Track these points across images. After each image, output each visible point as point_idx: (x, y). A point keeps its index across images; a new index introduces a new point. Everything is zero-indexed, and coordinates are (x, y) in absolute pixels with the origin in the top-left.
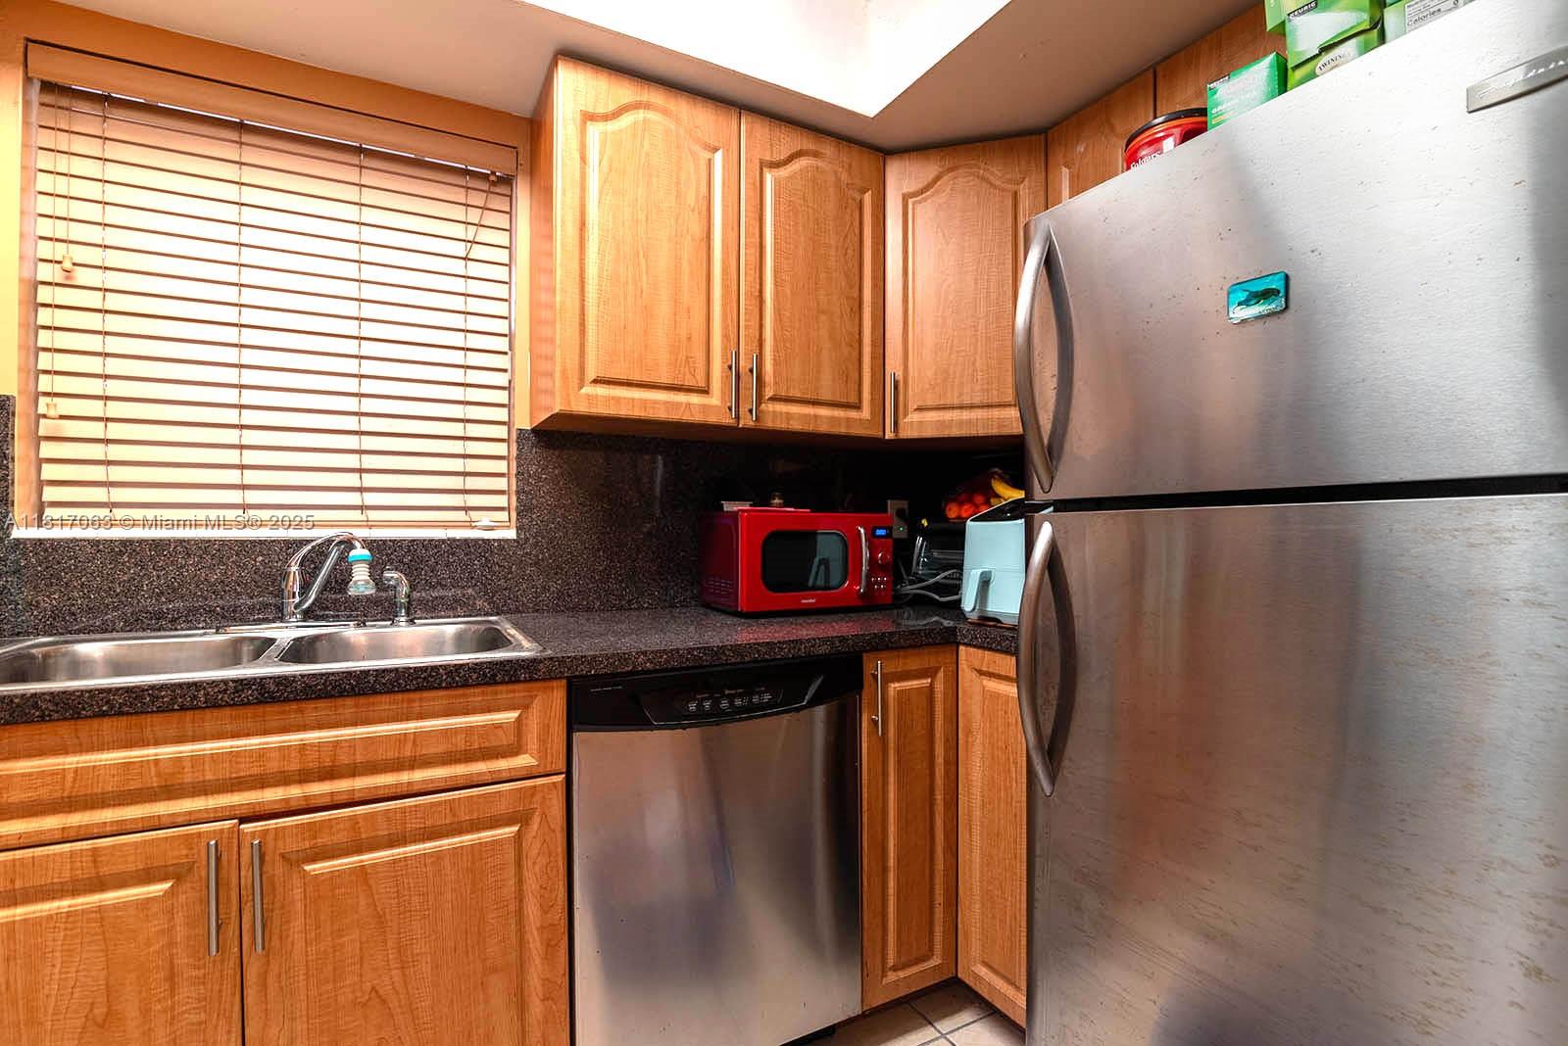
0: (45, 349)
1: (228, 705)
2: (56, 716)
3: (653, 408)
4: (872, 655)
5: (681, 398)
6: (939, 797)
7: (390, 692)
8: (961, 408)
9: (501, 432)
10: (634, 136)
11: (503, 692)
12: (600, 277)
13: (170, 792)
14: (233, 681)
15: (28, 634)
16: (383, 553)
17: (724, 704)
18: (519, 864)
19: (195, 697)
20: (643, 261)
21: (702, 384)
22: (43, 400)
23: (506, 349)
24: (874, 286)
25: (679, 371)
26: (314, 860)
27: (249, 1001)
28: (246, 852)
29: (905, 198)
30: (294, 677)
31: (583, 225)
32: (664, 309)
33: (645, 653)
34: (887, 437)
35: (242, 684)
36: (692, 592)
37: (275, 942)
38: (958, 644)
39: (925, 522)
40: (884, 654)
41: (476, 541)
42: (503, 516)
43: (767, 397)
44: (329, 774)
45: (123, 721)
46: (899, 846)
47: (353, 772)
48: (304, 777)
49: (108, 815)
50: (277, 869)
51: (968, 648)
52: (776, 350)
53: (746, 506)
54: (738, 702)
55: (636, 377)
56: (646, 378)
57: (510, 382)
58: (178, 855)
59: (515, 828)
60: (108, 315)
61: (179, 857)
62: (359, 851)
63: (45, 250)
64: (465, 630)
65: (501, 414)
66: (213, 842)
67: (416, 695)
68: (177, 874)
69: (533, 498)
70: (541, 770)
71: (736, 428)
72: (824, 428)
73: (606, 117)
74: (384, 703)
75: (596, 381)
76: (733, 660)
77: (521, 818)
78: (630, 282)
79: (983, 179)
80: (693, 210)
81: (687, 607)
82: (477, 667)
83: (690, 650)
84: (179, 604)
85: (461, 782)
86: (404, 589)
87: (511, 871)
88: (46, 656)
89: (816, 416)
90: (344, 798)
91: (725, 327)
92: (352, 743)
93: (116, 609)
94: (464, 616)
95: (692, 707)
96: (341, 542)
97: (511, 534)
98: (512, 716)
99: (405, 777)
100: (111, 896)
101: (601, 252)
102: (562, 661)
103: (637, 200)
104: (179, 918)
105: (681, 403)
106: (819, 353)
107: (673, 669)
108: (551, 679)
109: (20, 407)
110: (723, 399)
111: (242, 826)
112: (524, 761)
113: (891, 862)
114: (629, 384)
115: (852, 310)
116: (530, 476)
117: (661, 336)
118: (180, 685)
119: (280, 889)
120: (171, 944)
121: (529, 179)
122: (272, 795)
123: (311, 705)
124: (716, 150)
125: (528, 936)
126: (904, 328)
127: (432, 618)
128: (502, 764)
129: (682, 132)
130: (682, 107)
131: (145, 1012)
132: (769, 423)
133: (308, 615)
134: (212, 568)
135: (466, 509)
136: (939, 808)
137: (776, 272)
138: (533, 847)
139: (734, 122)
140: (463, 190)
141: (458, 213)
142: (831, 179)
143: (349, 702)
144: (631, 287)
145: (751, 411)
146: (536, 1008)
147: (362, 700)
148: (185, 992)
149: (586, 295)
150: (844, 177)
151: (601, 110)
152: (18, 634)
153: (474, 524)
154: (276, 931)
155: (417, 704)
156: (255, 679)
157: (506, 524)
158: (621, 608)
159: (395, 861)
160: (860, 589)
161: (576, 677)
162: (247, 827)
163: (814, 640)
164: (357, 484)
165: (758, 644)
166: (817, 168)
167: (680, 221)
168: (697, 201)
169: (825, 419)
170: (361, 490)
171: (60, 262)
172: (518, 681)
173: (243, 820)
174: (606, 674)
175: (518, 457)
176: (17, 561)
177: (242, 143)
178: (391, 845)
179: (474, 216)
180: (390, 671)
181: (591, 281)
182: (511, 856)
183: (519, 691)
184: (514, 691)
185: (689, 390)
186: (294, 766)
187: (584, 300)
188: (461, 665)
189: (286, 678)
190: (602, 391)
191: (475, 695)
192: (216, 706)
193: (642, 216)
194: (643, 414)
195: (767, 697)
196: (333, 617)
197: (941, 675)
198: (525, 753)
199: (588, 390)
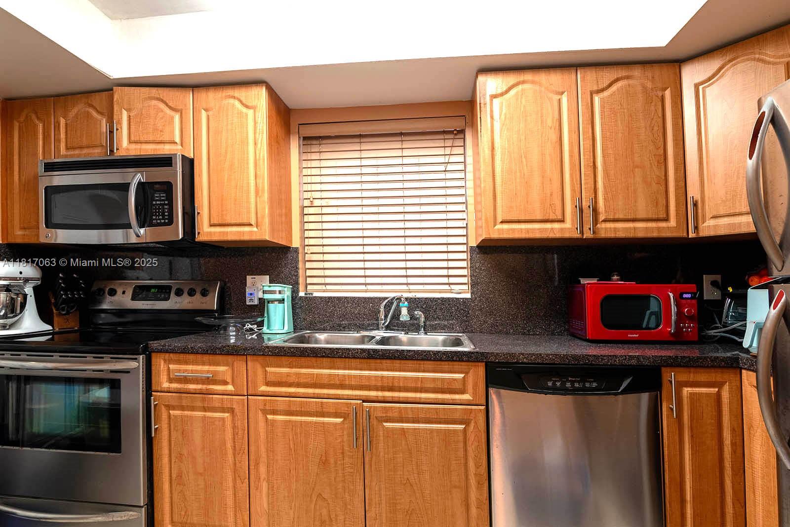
0: (306, 230)
1: (358, 358)
2: (311, 355)
3: (533, 232)
4: (668, 369)
5: (548, 226)
6: (728, 464)
7: (412, 359)
9: (464, 248)
10: (517, 99)
11: (457, 365)
12: (502, 171)
13: (342, 386)
14: (360, 349)
15: (304, 329)
16: (414, 303)
17: (568, 385)
18: (465, 443)
19: (348, 354)
20: (524, 160)
21: (560, 217)
22: (306, 248)
23: (464, 209)
24: (676, 145)
25: (546, 212)
26: (387, 422)
27: (366, 469)
28: (365, 413)
29: (697, 86)
30: (379, 350)
31: (493, 148)
32: (536, 180)
33: (523, 354)
34: (690, 237)
35: (363, 350)
36: (565, 327)
37: (374, 451)
38: (741, 369)
39: (730, 289)
40: (677, 369)
41: (453, 299)
42: (466, 287)
43: (601, 221)
44: (391, 389)
45: (329, 359)
46: (694, 489)
47: (400, 390)
48: (383, 389)
49: (325, 391)
50: (375, 422)
51: (748, 372)
52: (606, 193)
53: (594, 281)
54: (577, 385)
55: (523, 218)
56: (527, 218)
57: (467, 224)
58: (344, 409)
59: (464, 426)
60: (323, 215)
61: (345, 410)
62: (402, 422)
63: (306, 195)
64: (447, 339)
65: (463, 240)
66: (354, 407)
67: (422, 362)
68: (345, 416)
69: (478, 279)
70: (474, 402)
71: (582, 239)
72: (641, 235)
73: (502, 94)
74: (410, 364)
75: (502, 222)
76: (573, 362)
77: (466, 422)
78: (518, 171)
79: (759, 60)
80: (551, 128)
81: (562, 335)
82: (445, 353)
83: (548, 355)
84: (346, 322)
85: (440, 402)
86: (423, 319)
87: (461, 445)
88: (309, 337)
89: (635, 228)
90: (396, 399)
91: (572, 185)
92: (399, 378)
93: (327, 322)
94: (449, 333)
95: (550, 384)
96: (397, 299)
97: (468, 296)
98: (460, 376)
99: (418, 395)
100: (326, 420)
101: (502, 160)
102: (482, 354)
103: (520, 130)
104: (345, 433)
105: (548, 229)
106: (635, 191)
107: (538, 364)
108: (478, 361)
109: (300, 251)
110: (572, 224)
111: (364, 403)
112: (466, 397)
113: (688, 496)
114: (519, 222)
115: (658, 162)
116: (476, 268)
117: (535, 195)
118: (344, 349)
119: (375, 431)
120: (343, 441)
121: (471, 129)
122: (373, 394)
123: (384, 361)
124: (562, 93)
125: (470, 477)
126: (700, 167)
127: (435, 333)
128: (457, 397)
129: (543, 89)
130: (543, 78)
131: (336, 463)
132: (603, 235)
133: (388, 328)
134: (355, 308)
135: (449, 284)
136: (728, 472)
137: (603, 150)
138: (471, 437)
139: (574, 77)
140: (442, 141)
141: (441, 151)
142: (639, 88)
143: (398, 361)
144: (518, 174)
145: (590, 229)
146: (474, 511)
147: (403, 362)
148: (347, 459)
149: (496, 181)
150: (649, 85)
151: (499, 91)
152: (302, 329)
153: (452, 291)
154: (374, 446)
155: (422, 366)
156: (366, 349)
157: (467, 291)
158: (524, 334)
159: (415, 429)
160: (671, 331)
161: (489, 362)
162: (365, 404)
163: (626, 356)
164: (405, 274)
165: (588, 355)
166: (629, 85)
167: (544, 135)
168: (553, 122)
169: (642, 229)
170: (407, 276)
171: (309, 199)
172: (463, 361)
173: (364, 401)
174: (503, 362)
175: (471, 259)
176: (300, 304)
177: (360, 142)
178: (414, 422)
179: (448, 151)
180: (412, 351)
181: (498, 175)
182: (461, 438)
183: (463, 365)
184: (461, 365)
185: (552, 221)
186: (379, 384)
187: (495, 184)
188: (439, 351)
189: (376, 350)
190: (506, 226)
191: (446, 365)
192: (354, 358)
193: (523, 138)
194: (527, 236)
195: (595, 385)
196: (397, 329)
197: (726, 387)
198: (467, 393)
199: (499, 226)
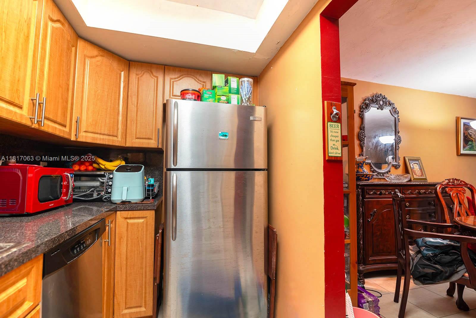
5: (12, 108)
8: (100, 134)
17: (82, 247)
21: (21, 104)
24: (73, 82)
29: (85, 56)
34: (72, 139)
51: (121, 212)
54: (84, 245)
72: (57, 133)
79: (111, 64)
95: (75, 252)
105: (13, 111)
106: (58, 102)
110: (28, 113)
117: (8, 76)
142: (66, 36)
150: (69, 38)
160: (66, 198)
166: (63, 30)
169: (58, 129)
185: (15, 105)
195: (90, 241)
